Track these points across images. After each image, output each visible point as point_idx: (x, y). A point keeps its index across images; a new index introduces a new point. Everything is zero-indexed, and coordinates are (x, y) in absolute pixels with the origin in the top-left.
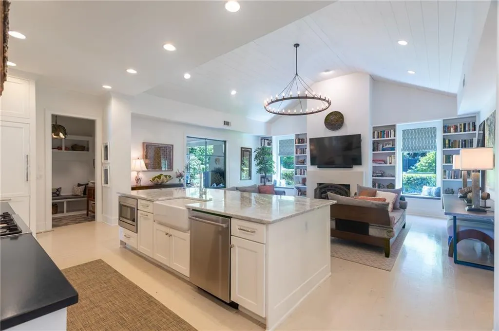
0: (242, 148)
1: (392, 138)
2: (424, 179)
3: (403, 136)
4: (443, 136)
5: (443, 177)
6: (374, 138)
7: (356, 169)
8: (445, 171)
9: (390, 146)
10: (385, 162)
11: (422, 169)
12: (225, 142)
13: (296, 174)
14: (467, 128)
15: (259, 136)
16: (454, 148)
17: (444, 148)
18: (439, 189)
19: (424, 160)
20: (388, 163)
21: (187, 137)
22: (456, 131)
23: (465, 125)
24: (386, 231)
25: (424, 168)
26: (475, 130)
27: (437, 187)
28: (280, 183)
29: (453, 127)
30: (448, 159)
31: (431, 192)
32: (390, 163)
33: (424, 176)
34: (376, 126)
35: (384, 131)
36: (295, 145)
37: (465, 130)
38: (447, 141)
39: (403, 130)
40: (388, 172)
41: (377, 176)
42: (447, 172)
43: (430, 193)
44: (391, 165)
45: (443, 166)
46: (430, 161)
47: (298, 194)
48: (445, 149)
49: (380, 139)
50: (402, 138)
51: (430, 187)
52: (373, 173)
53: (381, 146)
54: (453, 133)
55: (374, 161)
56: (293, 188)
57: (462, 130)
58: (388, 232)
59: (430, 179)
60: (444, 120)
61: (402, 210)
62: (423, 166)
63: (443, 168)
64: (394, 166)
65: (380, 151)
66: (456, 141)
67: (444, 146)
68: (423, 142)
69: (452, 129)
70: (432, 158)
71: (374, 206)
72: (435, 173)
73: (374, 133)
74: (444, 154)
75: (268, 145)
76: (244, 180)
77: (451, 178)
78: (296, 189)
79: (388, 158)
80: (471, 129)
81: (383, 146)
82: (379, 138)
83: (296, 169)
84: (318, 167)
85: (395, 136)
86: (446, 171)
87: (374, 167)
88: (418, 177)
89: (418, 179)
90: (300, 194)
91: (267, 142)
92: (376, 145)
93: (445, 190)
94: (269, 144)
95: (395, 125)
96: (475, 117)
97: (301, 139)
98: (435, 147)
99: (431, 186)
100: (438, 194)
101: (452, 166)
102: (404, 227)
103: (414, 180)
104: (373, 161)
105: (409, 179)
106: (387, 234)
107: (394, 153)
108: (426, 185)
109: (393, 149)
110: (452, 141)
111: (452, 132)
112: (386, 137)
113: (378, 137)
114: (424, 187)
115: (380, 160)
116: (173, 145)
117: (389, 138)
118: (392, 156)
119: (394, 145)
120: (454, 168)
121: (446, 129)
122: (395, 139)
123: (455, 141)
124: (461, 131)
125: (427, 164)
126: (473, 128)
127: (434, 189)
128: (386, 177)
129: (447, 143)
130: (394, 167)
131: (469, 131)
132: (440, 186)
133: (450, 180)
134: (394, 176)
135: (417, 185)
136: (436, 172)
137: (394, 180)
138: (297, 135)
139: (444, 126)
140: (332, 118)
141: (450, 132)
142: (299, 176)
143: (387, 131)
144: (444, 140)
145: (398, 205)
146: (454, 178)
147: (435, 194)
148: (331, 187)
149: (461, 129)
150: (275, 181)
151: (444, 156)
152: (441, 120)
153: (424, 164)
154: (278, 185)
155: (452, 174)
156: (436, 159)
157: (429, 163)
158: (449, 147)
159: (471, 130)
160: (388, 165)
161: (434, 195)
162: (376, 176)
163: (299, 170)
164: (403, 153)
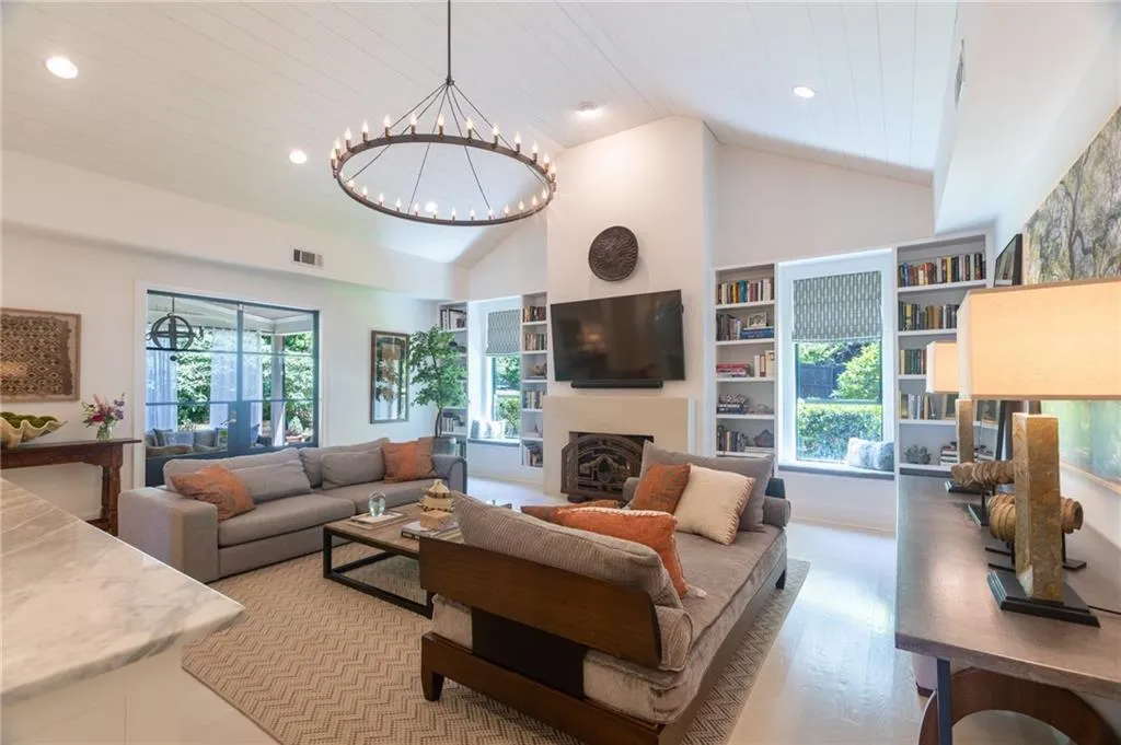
0: (374, 333)
1: (767, 301)
2: (854, 418)
3: (795, 298)
4: (899, 294)
5: (898, 414)
6: (720, 302)
7: (672, 390)
8: (905, 397)
9: (762, 325)
10: (750, 372)
11: (851, 389)
12: (316, 314)
13: (525, 406)
14: (962, 272)
15: (435, 302)
16: (928, 328)
17: (900, 329)
18: (890, 447)
19: (855, 366)
20: (757, 372)
21: (149, 292)
22: (932, 279)
23: (955, 261)
24: (646, 686)
25: (855, 387)
26: (982, 275)
27: (885, 442)
28: (490, 429)
29: (923, 269)
30: (914, 361)
31: (871, 455)
32: (763, 374)
33: (852, 409)
34: (724, 268)
35: (746, 283)
36: (522, 324)
37: (955, 278)
38: (909, 308)
39: (795, 282)
40: (758, 400)
41: (730, 411)
42: (911, 398)
43: (866, 461)
44: (764, 379)
45: (900, 380)
46: (869, 369)
47: (531, 461)
48: (904, 333)
49: (734, 305)
50: (793, 303)
51: (866, 442)
52: (720, 402)
53: (738, 325)
54: (923, 285)
55: (720, 369)
56: (517, 445)
57: (949, 276)
58: (659, 694)
59: (868, 417)
60: (900, 250)
61: (771, 531)
62: (852, 383)
63: (900, 389)
64: (773, 383)
65: (735, 338)
66: (932, 308)
67: (902, 326)
68: (848, 314)
69: (921, 273)
70: (874, 362)
71: (599, 569)
72: (880, 402)
73: (720, 287)
74: (901, 349)
75: (458, 326)
76: (380, 422)
77: (922, 417)
78: (525, 448)
79: (757, 358)
80: (972, 273)
81: (744, 326)
82: (732, 302)
83: (525, 392)
84: (573, 386)
85: (772, 298)
86: (907, 396)
87: (722, 386)
88: (838, 413)
89: (837, 419)
90: (534, 460)
91: (455, 317)
92: (723, 320)
93: (906, 451)
94: (461, 323)
95: (771, 267)
96: (982, 238)
97: (538, 309)
98: (879, 328)
99: (869, 439)
100: (888, 463)
101: (924, 381)
102: (780, 584)
103: (827, 420)
104: (718, 367)
105: (814, 418)
106: (651, 702)
107: (772, 346)
108: (858, 435)
109: (769, 333)
110: (923, 310)
111: (921, 282)
112: (751, 301)
113: (730, 301)
114: (852, 440)
115: (735, 367)
116: (78, 317)
117: (759, 303)
118: (767, 352)
119: (770, 322)
120: (930, 389)
121: (906, 274)
122: (772, 306)
123: (930, 309)
124: (945, 281)
125: (862, 377)
126: (978, 272)
127: (877, 448)
128: (752, 413)
129: (909, 314)
130: (772, 385)
131: (968, 278)
132: (892, 441)
133: (919, 421)
134: (772, 412)
135: (836, 435)
136: (881, 397)
137: (772, 421)
138: (528, 298)
139: (899, 267)
140: (609, 246)
141: (918, 284)
142: (533, 410)
143: (754, 282)
144: (901, 306)
145: (759, 514)
146: (930, 418)
147: (880, 464)
148: (605, 442)
149: (944, 273)
150: (476, 425)
151: (903, 352)
152: (890, 250)
153: (854, 376)
154: (482, 436)
155: (923, 405)
156: (881, 361)
157: (867, 374)
158: (915, 327)
159: (972, 277)
160: (757, 378)
161: (877, 466)
162: (724, 412)
163: (533, 393)
164: (797, 345)
